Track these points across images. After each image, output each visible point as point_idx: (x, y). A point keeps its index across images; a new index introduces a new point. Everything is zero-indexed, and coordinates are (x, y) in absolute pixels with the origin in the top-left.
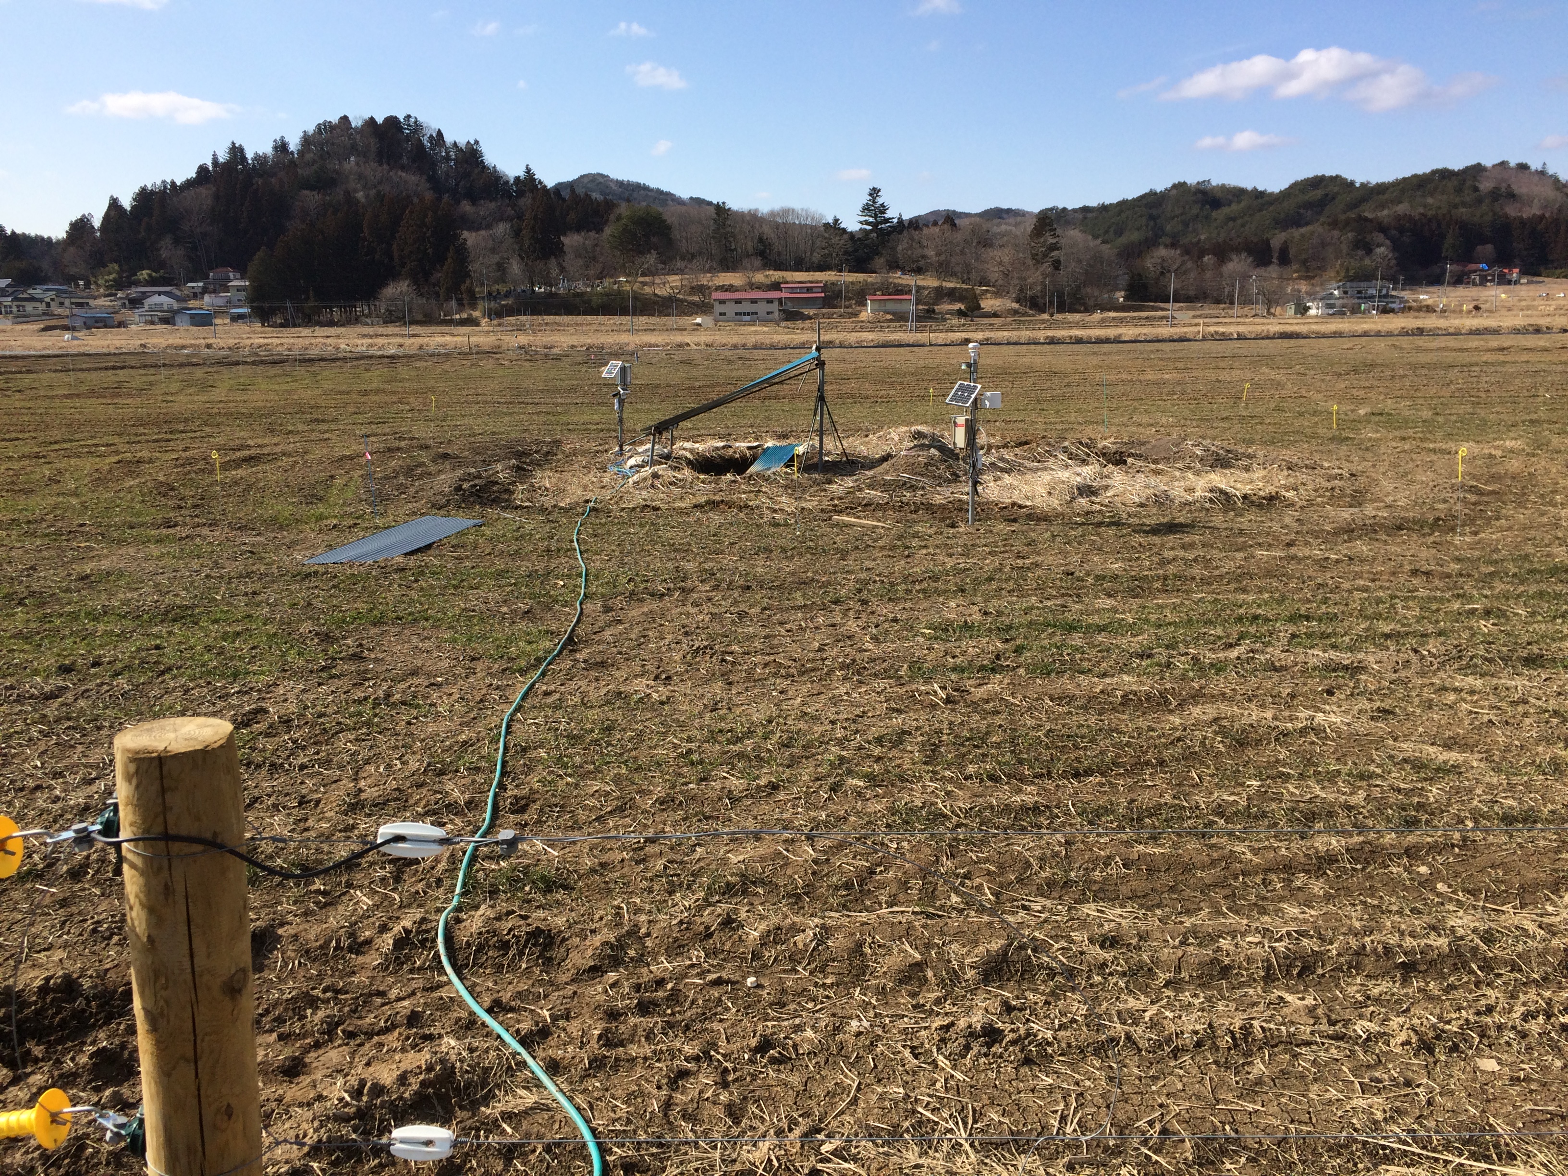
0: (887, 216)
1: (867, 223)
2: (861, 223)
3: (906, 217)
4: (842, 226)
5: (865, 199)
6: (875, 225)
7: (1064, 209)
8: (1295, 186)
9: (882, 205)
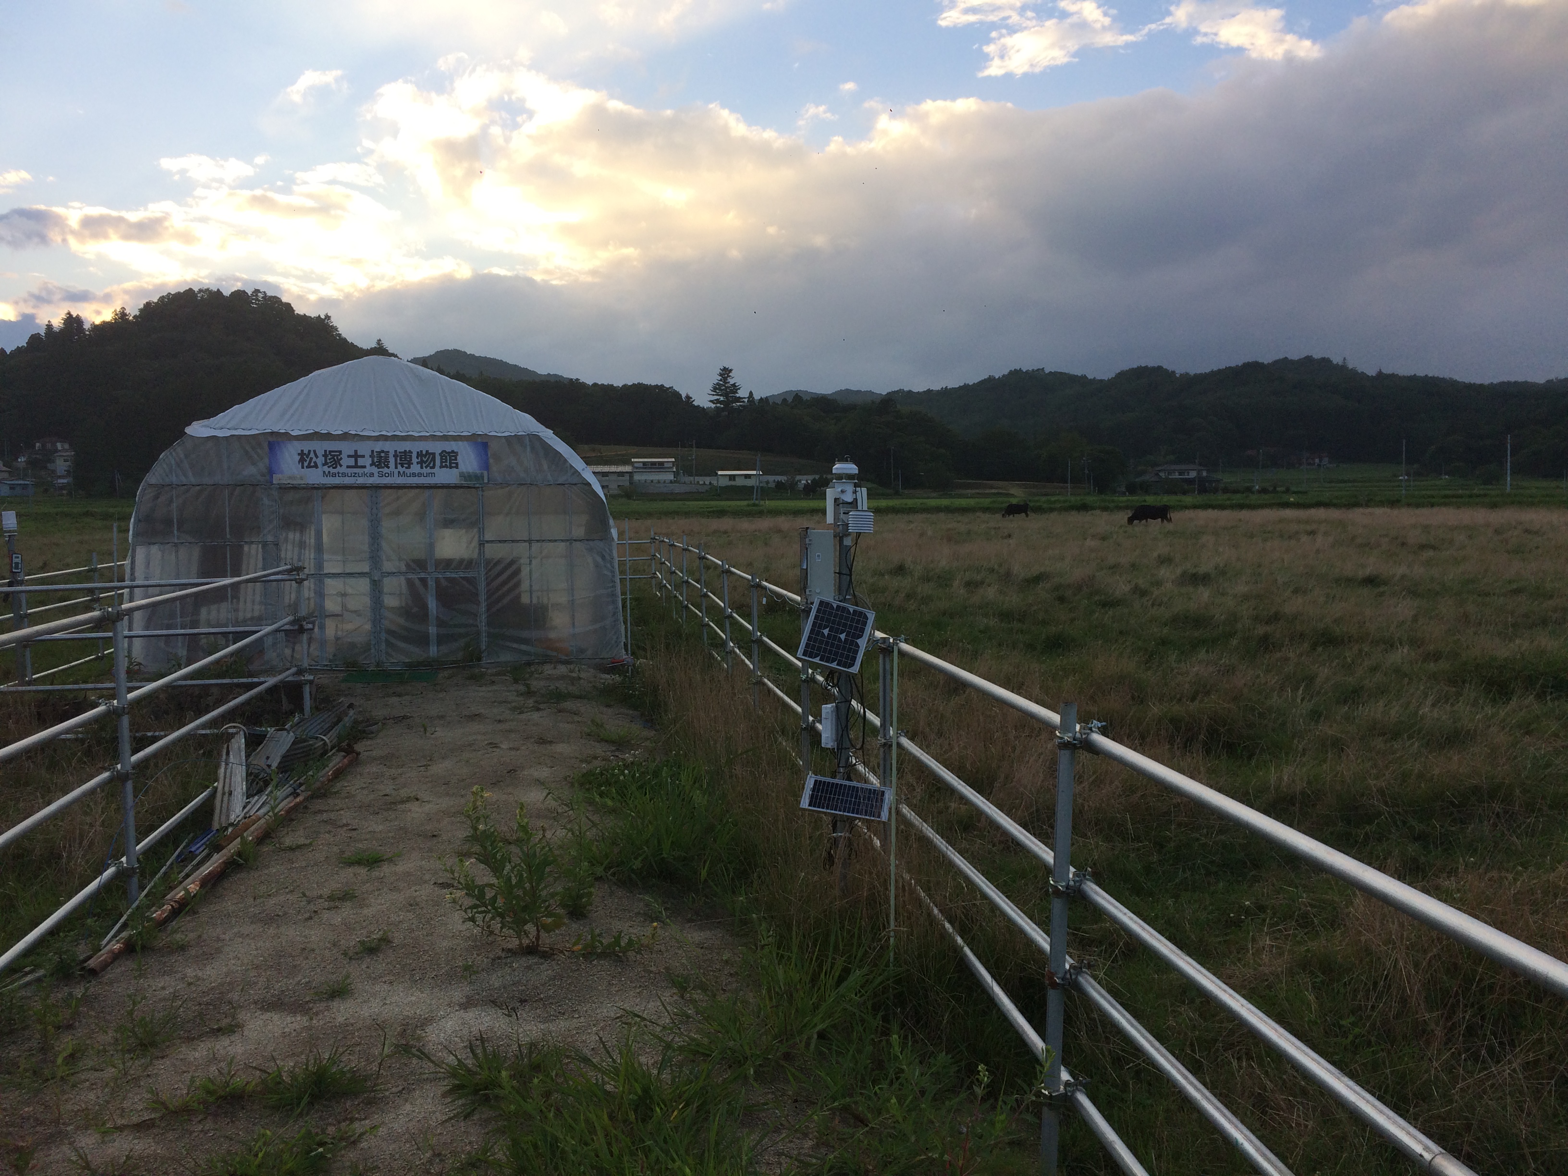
0: (737, 395)
1: (718, 401)
2: (711, 401)
3: (757, 397)
4: (695, 403)
5: (716, 378)
6: (726, 403)
7: (910, 391)
8: (1121, 375)
9: (734, 385)
